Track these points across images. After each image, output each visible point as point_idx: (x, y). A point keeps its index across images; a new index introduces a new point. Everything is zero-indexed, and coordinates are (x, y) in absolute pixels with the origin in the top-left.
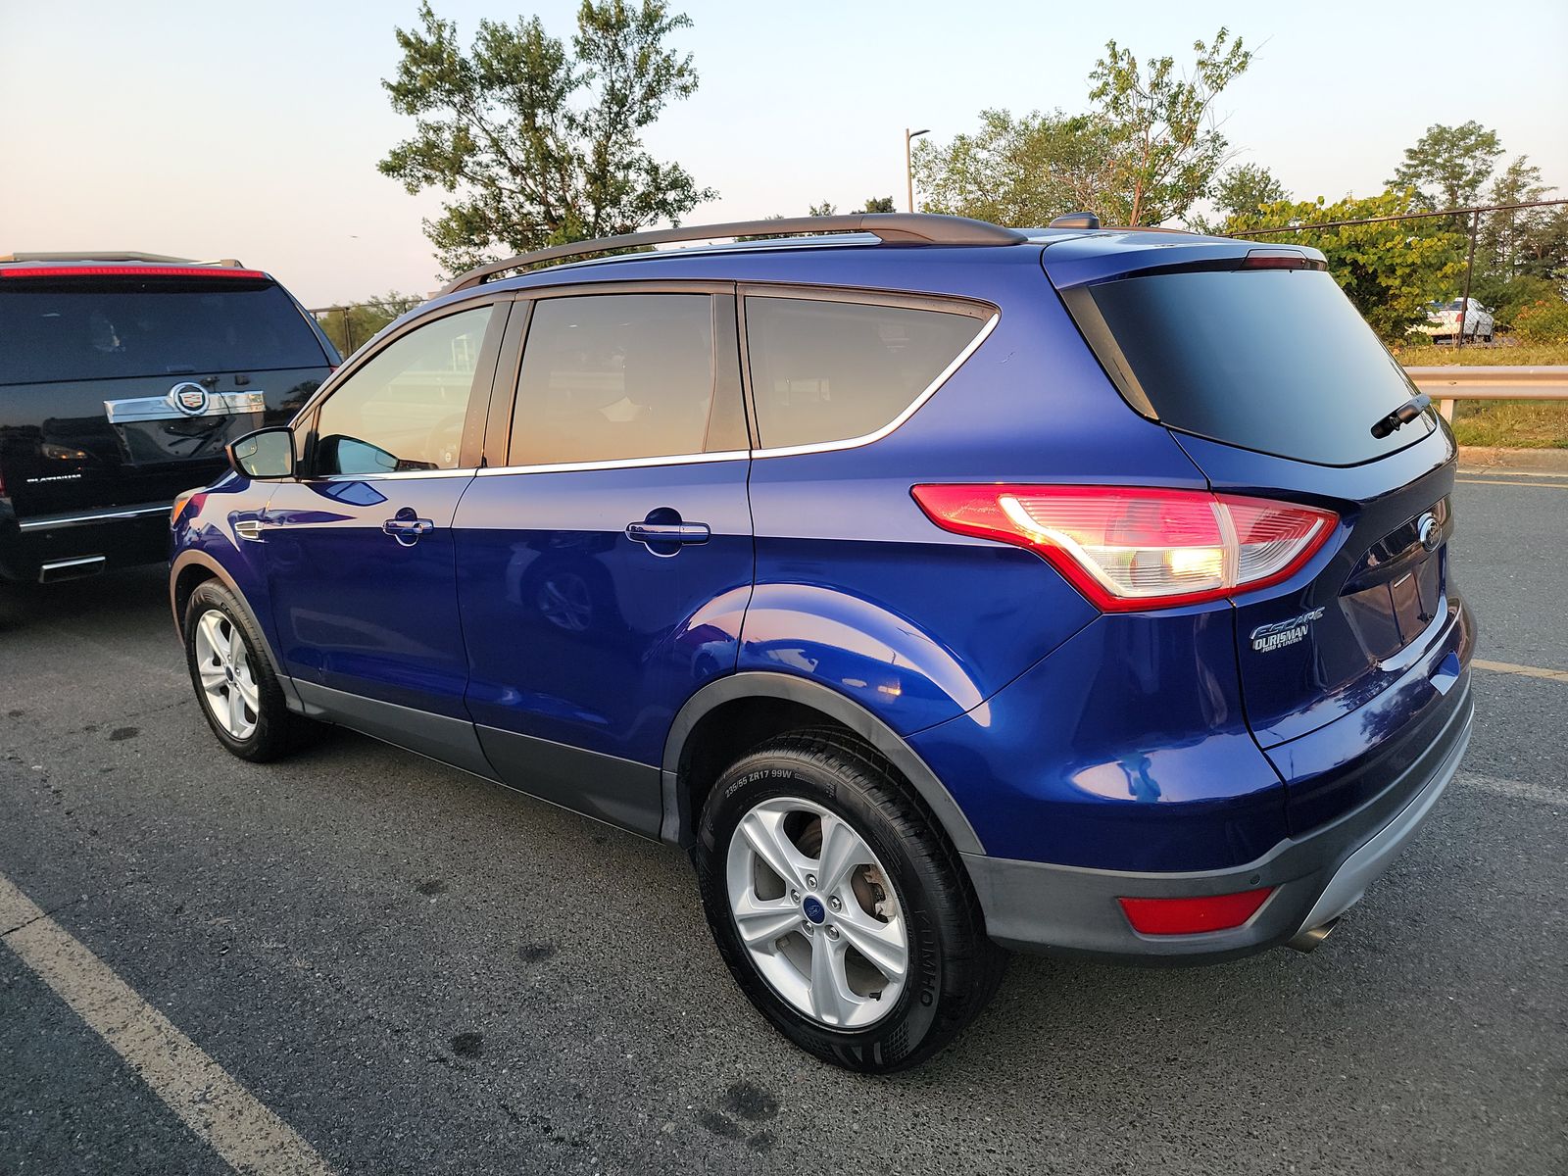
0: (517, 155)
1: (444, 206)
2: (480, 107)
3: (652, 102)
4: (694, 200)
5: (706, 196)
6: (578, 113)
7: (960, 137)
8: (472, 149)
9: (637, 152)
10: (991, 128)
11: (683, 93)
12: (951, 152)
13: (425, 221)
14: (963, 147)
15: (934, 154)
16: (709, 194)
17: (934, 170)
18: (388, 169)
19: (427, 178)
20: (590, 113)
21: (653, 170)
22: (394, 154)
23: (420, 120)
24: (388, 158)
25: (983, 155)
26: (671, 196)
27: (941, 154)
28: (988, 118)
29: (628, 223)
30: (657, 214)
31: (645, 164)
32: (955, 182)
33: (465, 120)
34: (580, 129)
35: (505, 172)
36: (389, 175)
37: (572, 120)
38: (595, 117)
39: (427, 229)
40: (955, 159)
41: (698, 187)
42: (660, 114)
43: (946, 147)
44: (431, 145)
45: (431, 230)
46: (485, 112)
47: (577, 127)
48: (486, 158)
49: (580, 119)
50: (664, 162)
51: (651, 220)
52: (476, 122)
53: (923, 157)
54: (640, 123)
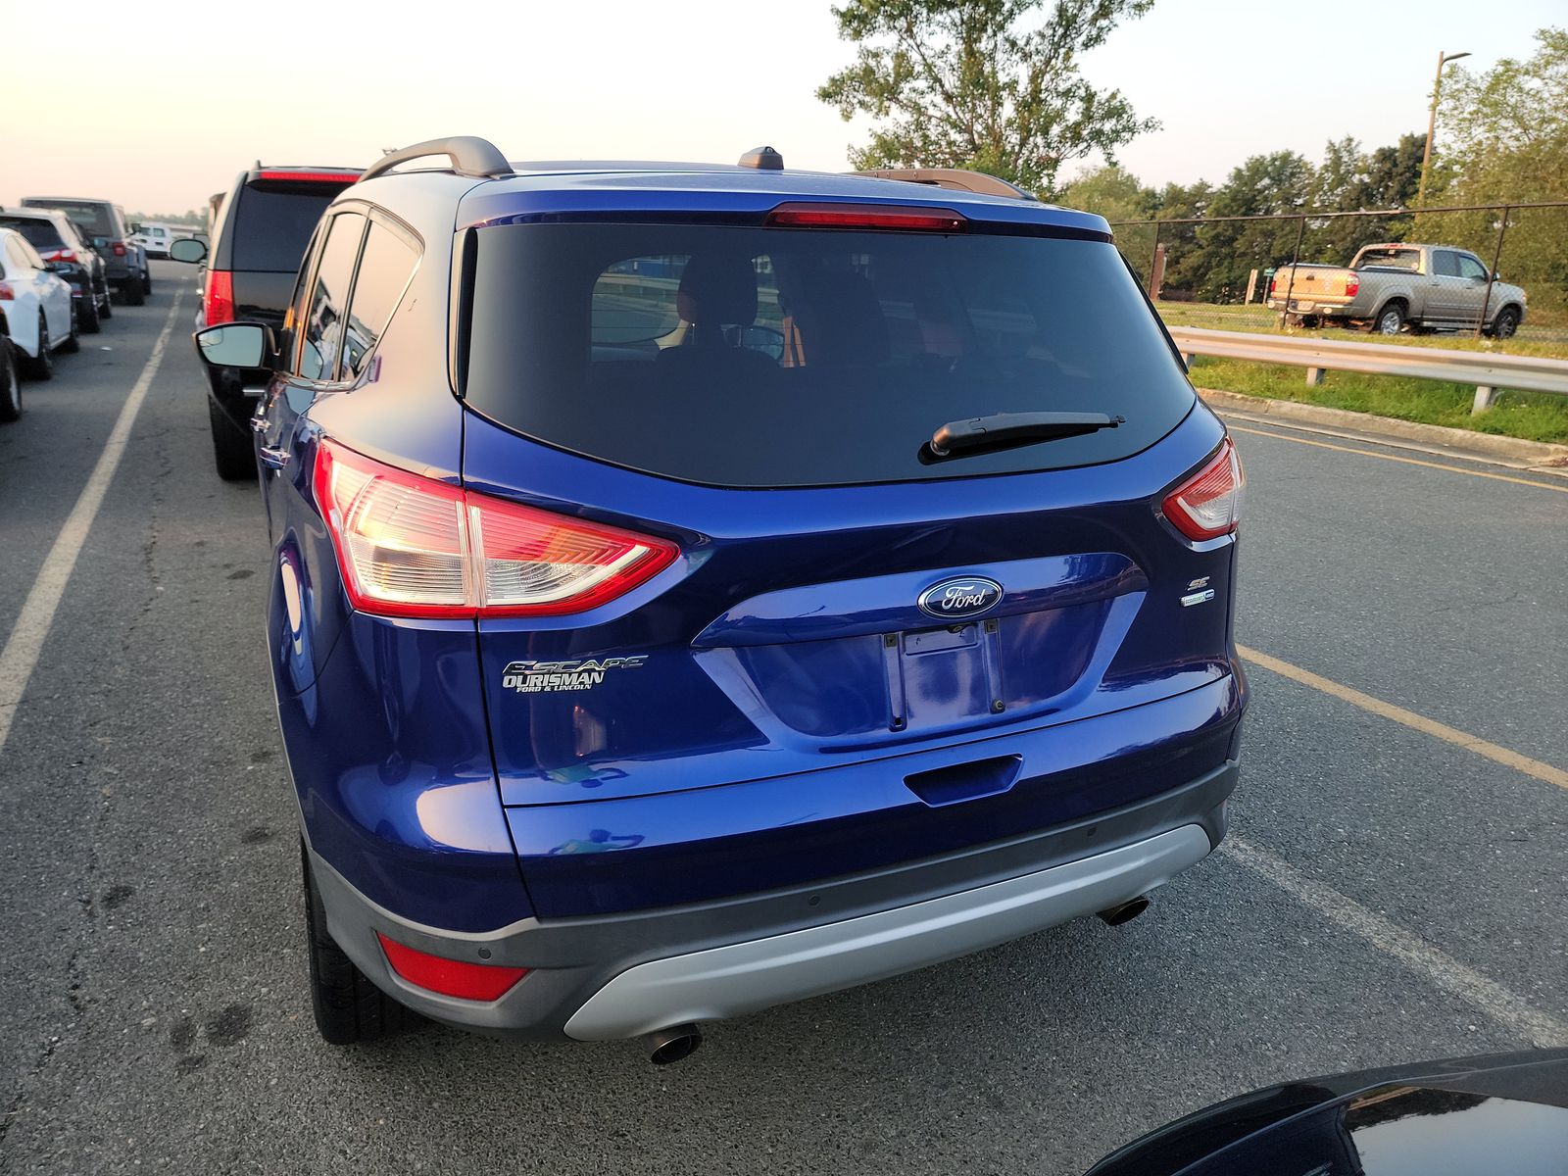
0: (951, 82)
1: (871, 133)
2: (921, 31)
3: (1103, 23)
4: (1132, 130)
5: (1146, 126)
6: (1019, 37)
7: (1505, 61)
8: (909, 74)
9: (1075, 77)
10: (1549, 51)
11: (1137, 12)
12: (1490, 79)
13: (850, 147)
14: (1507, 74)
15: (1465, 82)
16: (1150, 124)
17: (1463, 101)
18: (826, 95)
19: (862, 104)
20: (1033, 35)
21: (1089, 97)
22: (833, 81)
23: (863, 45)
24: (826, 85)
25: (1534, 83)
26: (1108, 126)
27: (1475, 81)
28: (1545, 39)
29: (1053, 155)
30: (1089, 145)
31: (1082, 92)
32: (1486, 116)
33: (904, 46)
34: (1020, 54)
35: (939, 99)
36: (824, 100)
37: (1013, 44)
38: (1037, 40)
39: (852, 156)
40: (1492, 89)
41: (1140, 118)
42: (1110, 37)
43: (1482, 73)
44: (869, 72)
45: (854, 156)
46: (926, 36)
47: (1018, 51)
48: (921, 84)
49: (1021, 43)
50: (1102, 89)
51: (1082, 151)
52: (915, 47)
53: (1449, 85)
54: (1086, 46)
